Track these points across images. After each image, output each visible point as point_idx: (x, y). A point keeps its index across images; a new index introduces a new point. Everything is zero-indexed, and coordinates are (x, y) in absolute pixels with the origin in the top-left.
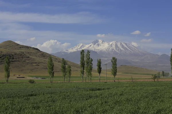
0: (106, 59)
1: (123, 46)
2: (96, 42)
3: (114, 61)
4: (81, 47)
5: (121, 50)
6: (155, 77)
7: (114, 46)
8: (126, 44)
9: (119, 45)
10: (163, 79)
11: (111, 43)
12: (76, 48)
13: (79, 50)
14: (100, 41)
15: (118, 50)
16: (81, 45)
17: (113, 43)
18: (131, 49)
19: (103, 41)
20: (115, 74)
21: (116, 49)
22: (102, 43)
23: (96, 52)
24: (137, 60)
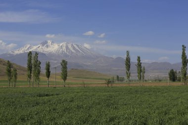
0: (56, 62)
1: (74, 48)
2: (45, 43)
3: (64, 64)
4: (28, 48)
5: (72, 52)
6: (109, 82)
7: (64, 48)
8: (78, 46)
9: (70, 47)
10: (117, 85)
11: (61, 44)
12: (23, 50)
13: (26, 51)
14: (49, 42)
15: (69, 53)
16: (29, 46)
17: (63, 44)
18: (83, 51)
19: (53, 42)
20: (65, 78)
21: (67, 51)
22: (52, 44)
23: (45, 54)
24: (89, 64)
